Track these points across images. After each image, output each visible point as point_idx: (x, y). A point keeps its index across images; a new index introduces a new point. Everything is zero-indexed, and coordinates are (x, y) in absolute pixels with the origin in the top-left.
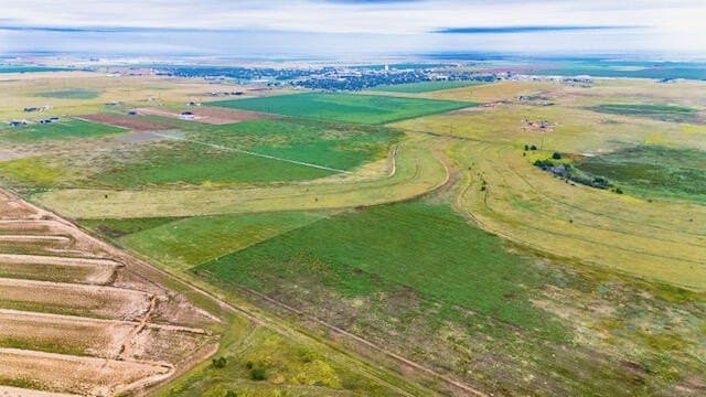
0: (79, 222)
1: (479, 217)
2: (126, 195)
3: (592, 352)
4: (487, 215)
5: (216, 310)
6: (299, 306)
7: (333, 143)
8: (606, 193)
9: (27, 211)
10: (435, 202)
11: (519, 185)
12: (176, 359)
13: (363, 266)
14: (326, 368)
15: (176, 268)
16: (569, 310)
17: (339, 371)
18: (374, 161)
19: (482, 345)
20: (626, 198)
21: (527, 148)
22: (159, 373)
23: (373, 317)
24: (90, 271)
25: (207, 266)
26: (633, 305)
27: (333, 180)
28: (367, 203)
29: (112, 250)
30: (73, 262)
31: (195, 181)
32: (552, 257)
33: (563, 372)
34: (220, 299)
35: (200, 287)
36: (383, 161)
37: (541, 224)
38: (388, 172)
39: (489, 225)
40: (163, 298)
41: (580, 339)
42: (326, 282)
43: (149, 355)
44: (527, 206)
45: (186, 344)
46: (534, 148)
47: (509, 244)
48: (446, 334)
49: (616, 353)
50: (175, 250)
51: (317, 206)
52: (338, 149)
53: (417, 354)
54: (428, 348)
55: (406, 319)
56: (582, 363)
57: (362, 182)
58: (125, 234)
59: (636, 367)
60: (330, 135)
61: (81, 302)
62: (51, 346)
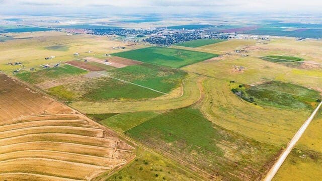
0: (87, 115)
1: (208, 115)
2: (97, 104)
3: (227, 159)
4: (210, 113)
5: (133, 145)
6: (155, 145)
7: (162, 79)
8: (252, 104)
9: (69, 110)
10: (195, 108)
11: (224, 100)
12: (126, 159)
13: (172, 132)
14: (163, 162)
15: (120, 132)
16: (226, 147)
17: (166, 163)
18: (176, 88)
19: (201, 157)
20: (258, 107)
21: (231, 82)
22: (123, 162)
23: (174, 149)
24: (96, 133)
25: (128, 131)
26: (243, 146)
27: (162, 98)
28: (173, 108)
29: (100, 125)
30: (91, 130)
31: (117, 98)
32: (226, 130)
33: (219, 164)
34: (133, 142)
35: (128, 139)
36: (179, 88)
37: (226, 117)
38: (181, 94)
39: (210, 118)
40: (119, 142)
41: (226, 156)
42: (161, 138)
43: (119, 158)
44: (224, 110)
45: (128, 155)
46: (233, 82)
47: (215, 125)
48: (192, 154)
49: (233, 159)
50: (118, 126)
51: (158, 109)
52: (163, 82)
53: (184, 159)
54: (187, 157)
55: (183, 149)
56: (224, 162)
57: (172, 99)
58: (102, 120)
59: (237, 163)
60: (161, 74)
61: (98, 143)
62: (95, 155)
